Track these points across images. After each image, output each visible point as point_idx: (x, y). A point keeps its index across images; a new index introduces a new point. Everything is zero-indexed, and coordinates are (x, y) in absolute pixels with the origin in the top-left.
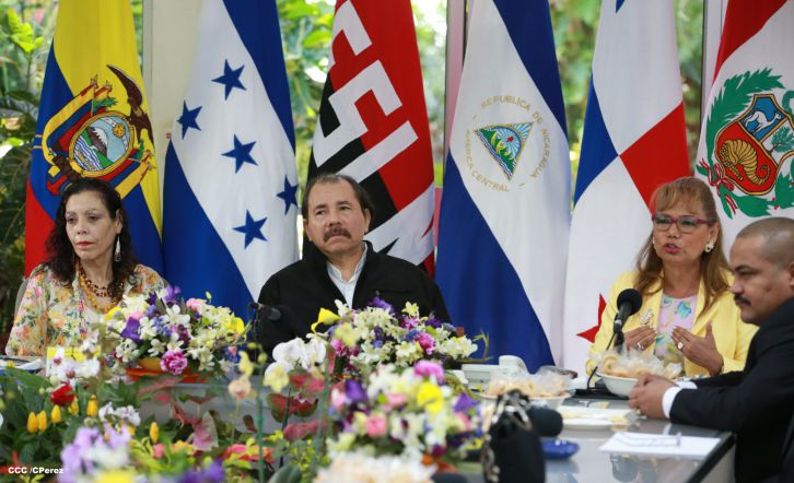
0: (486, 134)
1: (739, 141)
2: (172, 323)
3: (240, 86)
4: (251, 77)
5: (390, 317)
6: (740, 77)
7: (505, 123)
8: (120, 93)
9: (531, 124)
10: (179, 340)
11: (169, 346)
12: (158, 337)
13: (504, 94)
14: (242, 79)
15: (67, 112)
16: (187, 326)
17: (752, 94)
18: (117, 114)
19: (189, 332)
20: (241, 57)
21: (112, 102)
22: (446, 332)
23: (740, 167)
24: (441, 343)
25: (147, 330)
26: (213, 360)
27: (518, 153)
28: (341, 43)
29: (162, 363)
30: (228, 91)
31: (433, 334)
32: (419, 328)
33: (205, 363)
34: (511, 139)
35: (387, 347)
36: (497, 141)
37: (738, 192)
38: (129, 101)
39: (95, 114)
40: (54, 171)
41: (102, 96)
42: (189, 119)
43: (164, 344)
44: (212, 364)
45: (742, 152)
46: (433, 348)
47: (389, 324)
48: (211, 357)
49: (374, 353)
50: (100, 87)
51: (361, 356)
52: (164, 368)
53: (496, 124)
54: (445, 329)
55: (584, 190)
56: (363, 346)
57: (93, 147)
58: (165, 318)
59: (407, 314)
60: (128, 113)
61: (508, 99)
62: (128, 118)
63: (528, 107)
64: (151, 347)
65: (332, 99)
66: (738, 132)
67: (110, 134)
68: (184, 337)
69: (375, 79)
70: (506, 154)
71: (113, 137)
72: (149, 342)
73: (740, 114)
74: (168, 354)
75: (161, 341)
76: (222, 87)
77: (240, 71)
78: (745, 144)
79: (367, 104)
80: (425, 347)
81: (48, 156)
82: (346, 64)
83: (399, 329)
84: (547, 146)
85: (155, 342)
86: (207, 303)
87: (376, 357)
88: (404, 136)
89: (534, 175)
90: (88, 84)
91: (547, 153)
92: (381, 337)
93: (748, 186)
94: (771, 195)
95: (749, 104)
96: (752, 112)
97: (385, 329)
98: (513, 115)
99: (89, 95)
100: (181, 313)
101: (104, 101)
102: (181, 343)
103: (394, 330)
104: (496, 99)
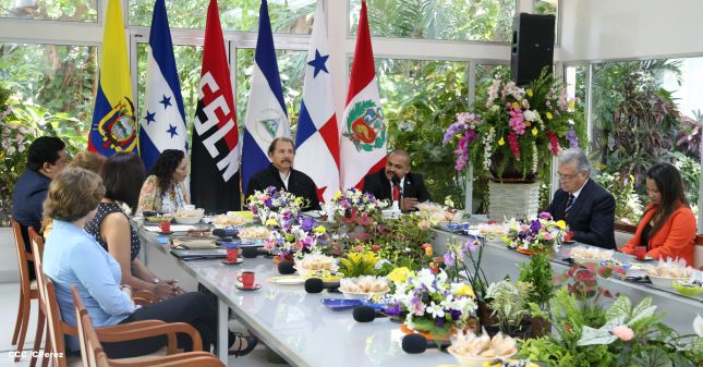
0: (265, 123)
1: (361, 125)
3: (169, 104)
4: (173, 101)
6: (361, 102)
7: (271, 118)
8: (129, 107)
13: (269, 108)
14: (170, 102)
15: (110, 115)
17: (366, 109)
18: (128, 116)
20: (169, 94)
21: (126, 111)
23: (363, 134)
27: (277, 129)
28: (206, 88)
30: (165, 106)
34: (273, 125)
37: (362, 143)
38: (131, 111)
39: (120, 116)
40: (105, 139)
41: (123, 109)
42: (150, 118)
45: (362, 128)
50: (122, 105)
53: (268, 119)
55: (302, 142)
57: (121, 129)
60: (131, 115)
61: (272, 110)
62: (131, 117)
63: (278, 113)
65: (204, 110)
66: (361, 122)
67: (126, 124)
69: (220, 102)
70: (272, 130)
73: (362, 115)
76: (163, 105)
77: (169, 99)
78: (364, 126)
79: (219, 112)
81: (102, 132)
82: (209, 96)
88: (230, 125)
90: (117, 104)
93: (365, 140)
94: (373, 144)
95: (365, 112)
96: (366, 115)
98: (274, 116)
99: (118, 108)
101: (123, 111)
104: (267, 110)
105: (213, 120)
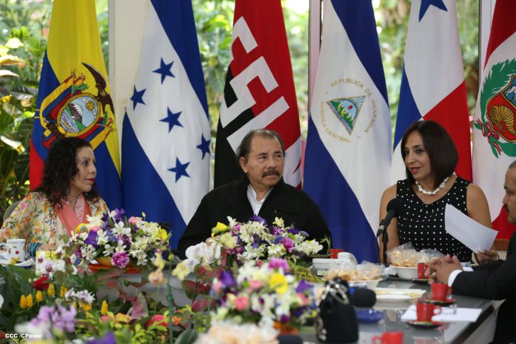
0: (334, 104)
1: (502, 107)
2: (119, 233)
3: (171, 75)
4: (178, 69)
5: (264, 227)
6: (502, 64)
7: (347, 96)
8: (91, 81)
9: (364, 97)
10: (124, 245)
11: (117, 249)
12: (109, 243)
13: (345, 77)
14: (172, 70)
15: (56, 94)
16: (129, 235)
17: (510, 75)
18: (89, 95)
19: (130, 239)
20: (171, 56)
21: (86, 87)
22: (302, 237)
23: (503, 123)
24: (298, 244)
25: (102, 238)
26: (146, 258)
27: (356, 117)
28: (237, 45)
29: (112, 260)
30: (163, 79)
31: (293, 239)
32: (284, 235)
33: (142, 260)
34: (351, 107)
35: (262, 247)
36: (342, 108)
37: (502, 140)
38: (97, 86)
39: (74, 95)
40: (47, 133)
41: (79, 83)
42: (137, 97)
43: (113, 248)
44: (146, 260)
45: (504, 113)
46: (293, 248)
47: (263, 232)
48: (145, 256)
49: (253, 252)
50: (77, 77)
51: (245, 254)
52: (113, 264)
53: (340, 97)
54: (301, 235)
56: (246, 248)
57: (73, 117)
58: (114, 230)
59: (276, 225)
60: (96, 94)
61: (349, 80)
62: (96, 97)
63: (362, 86)
64: (105, 250)
65: (232, 83)
66: (501, 100)
67: (84, 108)
68: (127, 243)
69: (260, 69)
70: (348, 117)
71: (86, 110)
72: (103, 246)
73: (503, 88)
74: (116, 254)
75: (111, 246)
76: (159, 76)
77: (170, 65)
78: (506, 109)
79: (255, 86)
80: (287, 247)
81: (44, 123)
82: (241, 59)
83: (270, 235)
84: (374, 111)
85: (107, 246)
86: (143, 220)
87: (255, 255)
89: (366, 131)
90: (69, 76)
91: (375, 116)
92: (258, 241)
93: (508, 136)
95: (509, 81)
96: (510, 87)
97: (260, 236)
98: (352, 91)
99: (70, 83)
100: (125, 226)
101: (80, 86)
102: (125, 247)
103: (266, 236)
104: (340, 81)
105: (245, 100)
